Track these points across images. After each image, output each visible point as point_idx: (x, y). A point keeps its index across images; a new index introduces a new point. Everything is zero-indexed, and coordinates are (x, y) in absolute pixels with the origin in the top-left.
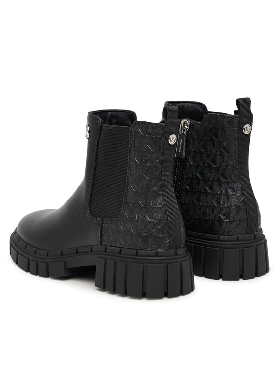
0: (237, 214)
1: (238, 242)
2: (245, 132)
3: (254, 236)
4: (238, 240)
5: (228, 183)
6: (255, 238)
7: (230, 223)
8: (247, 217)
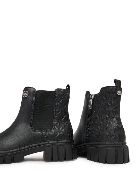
0: (115, 132)
1: (115, 146)
2: (119, 95)
3: (123, 143)
4: (115, 144)
5: (110, 119)
6: (123, 145)
7: (111, 136)
8: (119, 134)
